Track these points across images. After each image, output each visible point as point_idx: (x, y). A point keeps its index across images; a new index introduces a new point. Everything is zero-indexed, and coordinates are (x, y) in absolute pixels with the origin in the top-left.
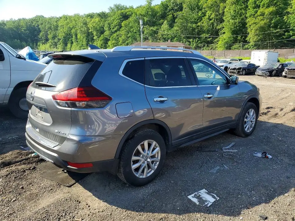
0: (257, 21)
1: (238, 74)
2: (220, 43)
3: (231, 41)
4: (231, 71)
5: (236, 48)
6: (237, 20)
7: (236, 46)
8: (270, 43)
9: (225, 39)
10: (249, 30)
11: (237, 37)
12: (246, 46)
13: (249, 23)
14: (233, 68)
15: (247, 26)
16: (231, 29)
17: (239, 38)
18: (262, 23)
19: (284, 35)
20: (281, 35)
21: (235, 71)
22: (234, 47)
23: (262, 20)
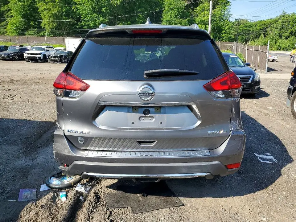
0: (49, 7)
1: (60, 62)
2: (9, 27)
3: (23, 26)
4: (52, 59)
5: (30, 34)
6: (26, 4)
7: (30, 32)
8: (65, 31)
9: (15, 24)
10: (42, 16)
11: (29, 22)
12: (42, 33)
13: (40, 8)
14: (54, 56)
15: (38, 11)
16: (20, 12)
17: (32, 23)
18: (55, 10)
19: (77, 24)
20: (74, 24)
21: (57, 59)
22: (29, 32)
23: (54, 7)
